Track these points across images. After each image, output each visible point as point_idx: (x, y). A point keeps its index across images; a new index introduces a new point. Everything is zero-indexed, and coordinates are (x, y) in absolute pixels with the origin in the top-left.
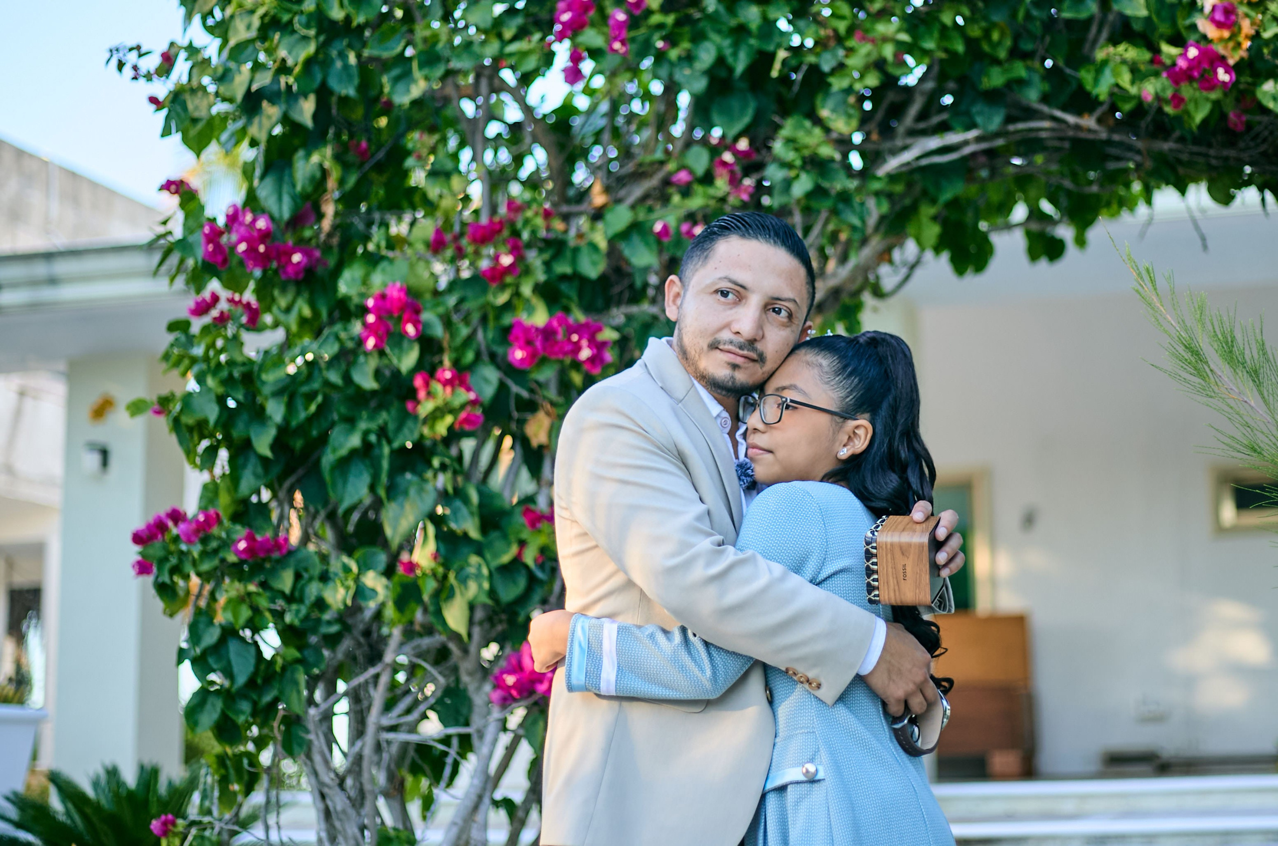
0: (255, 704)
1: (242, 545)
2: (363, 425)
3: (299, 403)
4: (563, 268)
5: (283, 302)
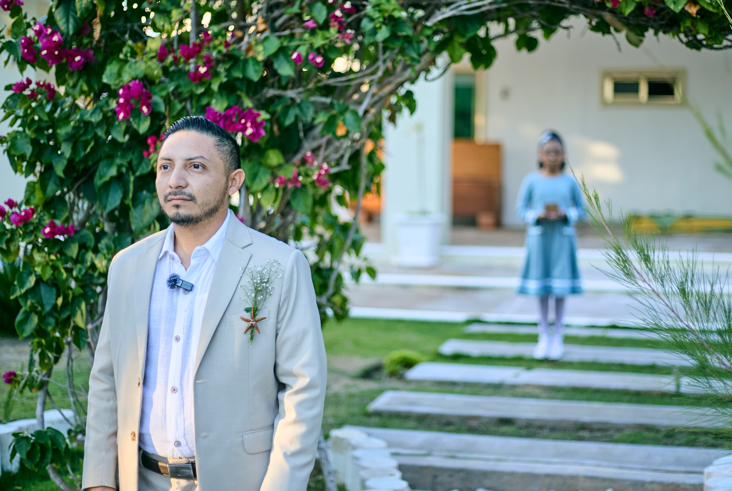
0: (57, 319)
1: (47, 230)
2: (118, 161)
3: (80, 146)
4: (237, 74)
5: (71, 83)
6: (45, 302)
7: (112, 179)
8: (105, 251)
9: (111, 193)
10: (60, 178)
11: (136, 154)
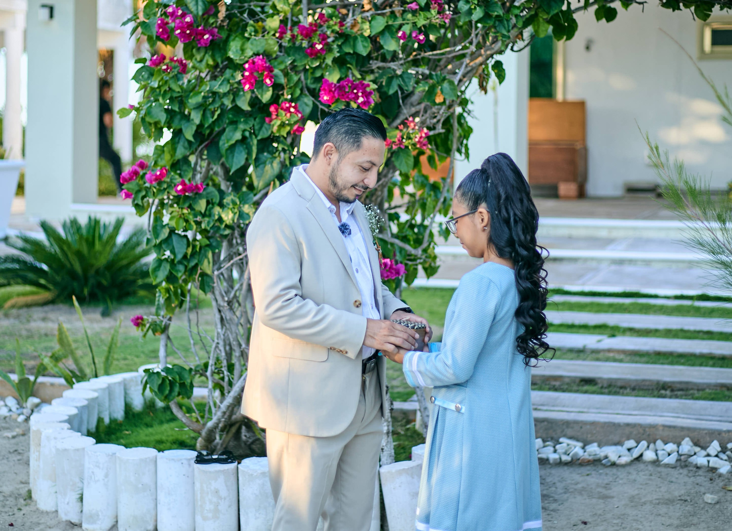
0: (186, 267)
1: (180, 188)
2: (242, 126)
3: (208, 114)
4: (348, 50)
5: (198, 57)
6: (176, 251)
7: (237, 141)
8: (231, 206)
9: (236, 154)
10: (190, 142)
11: (257, 120)
